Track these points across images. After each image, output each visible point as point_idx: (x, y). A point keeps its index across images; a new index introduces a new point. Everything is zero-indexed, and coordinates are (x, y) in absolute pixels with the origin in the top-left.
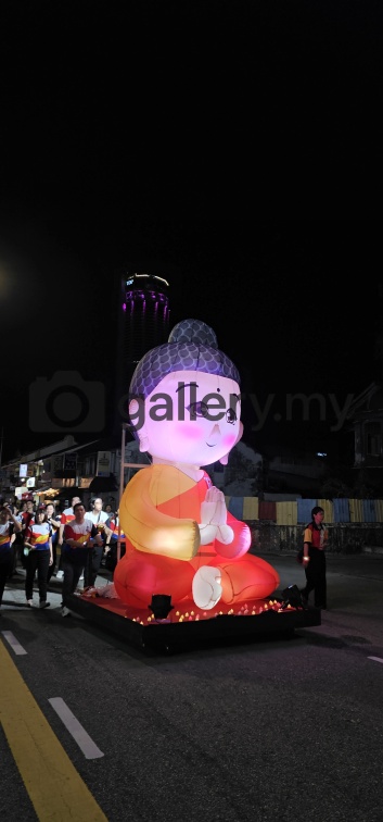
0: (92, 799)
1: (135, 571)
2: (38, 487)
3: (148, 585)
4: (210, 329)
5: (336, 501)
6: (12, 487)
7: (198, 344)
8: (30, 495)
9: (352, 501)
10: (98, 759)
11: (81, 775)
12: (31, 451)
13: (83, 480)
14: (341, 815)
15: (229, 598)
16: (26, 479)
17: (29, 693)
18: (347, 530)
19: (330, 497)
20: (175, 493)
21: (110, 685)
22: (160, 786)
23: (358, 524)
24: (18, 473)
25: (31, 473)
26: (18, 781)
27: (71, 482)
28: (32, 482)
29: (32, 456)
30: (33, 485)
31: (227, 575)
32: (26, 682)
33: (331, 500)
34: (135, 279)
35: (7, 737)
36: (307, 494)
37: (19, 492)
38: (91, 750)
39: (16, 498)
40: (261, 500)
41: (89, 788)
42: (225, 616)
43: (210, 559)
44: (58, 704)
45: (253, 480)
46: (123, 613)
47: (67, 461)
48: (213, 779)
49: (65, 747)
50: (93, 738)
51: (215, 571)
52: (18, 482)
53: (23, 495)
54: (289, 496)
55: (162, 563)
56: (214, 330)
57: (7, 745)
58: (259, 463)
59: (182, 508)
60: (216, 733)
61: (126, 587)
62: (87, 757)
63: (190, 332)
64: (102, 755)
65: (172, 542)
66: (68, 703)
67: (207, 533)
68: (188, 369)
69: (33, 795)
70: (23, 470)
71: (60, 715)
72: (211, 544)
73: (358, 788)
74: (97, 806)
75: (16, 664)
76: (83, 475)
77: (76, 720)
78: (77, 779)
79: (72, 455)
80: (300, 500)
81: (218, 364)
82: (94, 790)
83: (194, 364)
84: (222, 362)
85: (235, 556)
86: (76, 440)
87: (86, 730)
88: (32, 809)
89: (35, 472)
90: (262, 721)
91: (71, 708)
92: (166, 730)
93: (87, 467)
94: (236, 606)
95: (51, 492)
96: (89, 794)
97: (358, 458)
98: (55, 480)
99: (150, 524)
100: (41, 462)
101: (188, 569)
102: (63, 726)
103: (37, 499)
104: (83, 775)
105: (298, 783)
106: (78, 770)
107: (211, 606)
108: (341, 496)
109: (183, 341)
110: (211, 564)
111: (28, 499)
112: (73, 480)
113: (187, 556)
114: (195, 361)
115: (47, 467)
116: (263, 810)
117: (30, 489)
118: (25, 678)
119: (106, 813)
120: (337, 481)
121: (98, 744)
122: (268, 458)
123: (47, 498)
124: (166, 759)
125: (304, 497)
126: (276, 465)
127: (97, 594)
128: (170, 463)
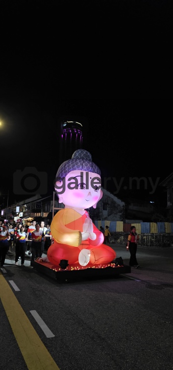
0: (50, 356)
1: (55, 251)
2: (24, 216)
3: (60, 256)
4: (89, 153)
5: (159, 223)
6: (12, 217)
7: (83, 159)
8: (21, 220)
9: (166, 223)
10: (52, 338)
11: (45, 345)
12: (21, 201)
13: (44, 213)
14: (162, 365)
15: (93, 262)
16: (19, 213)
17: (22, 308)
18: (163, 236)
19: (156, 221)
20: (73, 220)
21: (57, 305)
22: (80, 350)
23: (169, 234)
24: (15, 210)
25: (21, 210)
26: (17, 347)
27: (39, 215)
28: (21, 214)
29: (22, 203)
30: (22, 216)
31: (93, 253)
32: (20, 303)
33: (156, 223)
34: (67, 123)
35: (12, 327)
36: (145, 220)
37: (16, 219)
38: (49, 334)
39: (14, 222)
40: (124, 223)
41: (48, 350)
42: (91, 269)
43: (87, 246)
44: (34, 313)
45: (121, 214)
46: (50, 267)
47: (37, 205)
48: (104, 347)
49: (37, 332)
50: (50, 329)
51: (88, 251)
52: (15, 214)
53: (18, 220)
54: (137, 221)
55: (66, 248)
56: (90, 153)
57: (12, 331)
58: (123, 206)
59: (75, 226)
60: (105, 327)
61: (51, 257)
62: (47, 337)
63: (80, 155)
64: (54, 336)
65: (70, 239)
66: (38, 313)
67: (85, 236)
68: (78, 170)
69: (24, 353)
70: (18, 209)
71: (35, 318)
72: (86, 240)
73: (170, 353)
74: (52, 358)
75: (15, 295)
76: (44, 211)
77: (42, 320)
78: (43, 347)
79: (40, 202)
80: (142, 223)
81: (91, 168)
82: (50, 351)
83: (81, 167)
84: (92, 167)
85: (96, 245)
86: (41, 196)
87: (47, 325)
88: (23, 360)
89: (23, 210)
90: (126, 322)
91: (40, 315)
92: (83, 325)
93: (46, 207)
94: (96, 265)
95: (30, 219)
96: (48, 353)
97: (169, 204)
98: (32, 213)
99: (62, 232)
100: (25, 206)
101: (77, 250)
102: (37, 323)
103: (24, 222)
104: (45, 344)
105: (143, 350)
106: (44, 343)
107: (85, 264)
108: (161, 221)
109: (77, 158)
110: (87, 248)
111: (20, 222)
112: (40, 214)
113: (76, 245)
114: (81, 166)
115: (28, 208)
116: (127, 362)
117: (20, 217)
118: (19, 301)
119: (56, 362)
120: (159, 214)
121: (52, 331)
122: (127, 204)
123: (28, 221)
124: (83, 338)
125: (144, 222)
126: (132, 207)
127: (42, 260)
128: (71, 208)
